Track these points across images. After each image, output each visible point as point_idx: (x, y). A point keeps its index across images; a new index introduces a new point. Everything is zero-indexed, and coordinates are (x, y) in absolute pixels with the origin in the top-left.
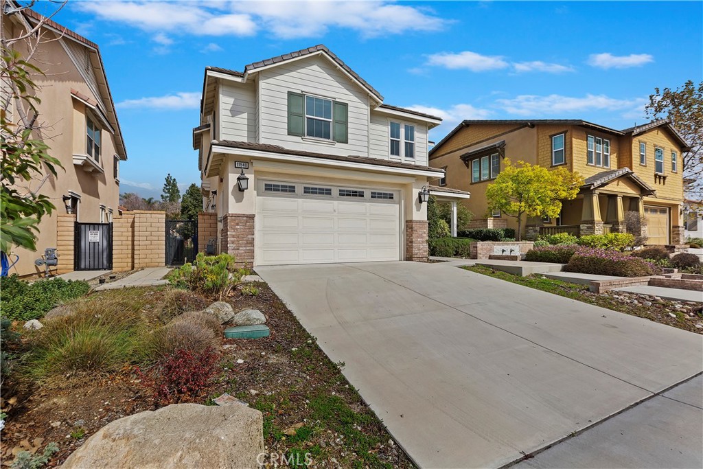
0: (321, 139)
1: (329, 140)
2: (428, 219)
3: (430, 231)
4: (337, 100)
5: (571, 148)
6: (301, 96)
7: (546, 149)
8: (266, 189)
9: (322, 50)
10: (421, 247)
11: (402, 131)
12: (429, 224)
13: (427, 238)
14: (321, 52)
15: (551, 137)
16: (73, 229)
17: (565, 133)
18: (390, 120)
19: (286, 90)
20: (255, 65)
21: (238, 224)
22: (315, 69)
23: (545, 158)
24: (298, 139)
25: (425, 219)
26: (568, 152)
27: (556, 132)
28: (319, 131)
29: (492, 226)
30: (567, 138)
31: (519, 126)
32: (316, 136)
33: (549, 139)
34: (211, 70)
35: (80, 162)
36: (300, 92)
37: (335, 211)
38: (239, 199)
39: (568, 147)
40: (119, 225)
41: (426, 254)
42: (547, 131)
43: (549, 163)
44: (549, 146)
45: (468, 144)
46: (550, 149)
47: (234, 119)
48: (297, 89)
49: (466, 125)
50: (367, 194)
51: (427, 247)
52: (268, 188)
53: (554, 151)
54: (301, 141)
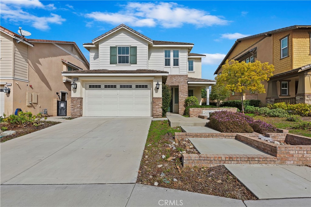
0: (124, 64)
1: (128, 64)
2: (162, 97)
3: (163, 102)
4: (132, 46)
5: (292, 45)
6: (116, 47)
7: (278, 49)
8: (89, 87)
9: (123, 26)
10: (158, 110)
11: (172, 54)
12: (163, 99)
13: (162, 106)
14: (122, 27)
15: (280, 40)
16: (57, 103)
17: (288, 36)
18: (164, 50)
19: (109, 46)
20: (95, 39)
21: (74, 101)
22: (122, 35)
23: (277, 54)
24: (114, 65)
25: (161, 96)
26: (290, 49)
27: (283, 36)
28: (124, 60)
29: (245, 98)
30: (289, 39)
31: (264, 37)
32: (126, 63)
33: (279, 42)
34: (84, 44)
35: (65, 81)
36: (115, 46)
37: (118, 94)
38: (75, 92)
39: (290, 45)
40: (69, 101)
41: (161, 113)
42: (278, 37)
43: (279, 57)
44: (279, 46)
45: (240, 53)
46: (280, 48)
47: (95, 61)
48: (114, 45)
49: (239, 42)
50: (134, 86)
51: (162, 110)
52: (90, 87)
53: (282, 49)
54: (116, 66)
